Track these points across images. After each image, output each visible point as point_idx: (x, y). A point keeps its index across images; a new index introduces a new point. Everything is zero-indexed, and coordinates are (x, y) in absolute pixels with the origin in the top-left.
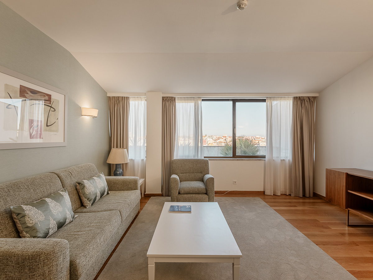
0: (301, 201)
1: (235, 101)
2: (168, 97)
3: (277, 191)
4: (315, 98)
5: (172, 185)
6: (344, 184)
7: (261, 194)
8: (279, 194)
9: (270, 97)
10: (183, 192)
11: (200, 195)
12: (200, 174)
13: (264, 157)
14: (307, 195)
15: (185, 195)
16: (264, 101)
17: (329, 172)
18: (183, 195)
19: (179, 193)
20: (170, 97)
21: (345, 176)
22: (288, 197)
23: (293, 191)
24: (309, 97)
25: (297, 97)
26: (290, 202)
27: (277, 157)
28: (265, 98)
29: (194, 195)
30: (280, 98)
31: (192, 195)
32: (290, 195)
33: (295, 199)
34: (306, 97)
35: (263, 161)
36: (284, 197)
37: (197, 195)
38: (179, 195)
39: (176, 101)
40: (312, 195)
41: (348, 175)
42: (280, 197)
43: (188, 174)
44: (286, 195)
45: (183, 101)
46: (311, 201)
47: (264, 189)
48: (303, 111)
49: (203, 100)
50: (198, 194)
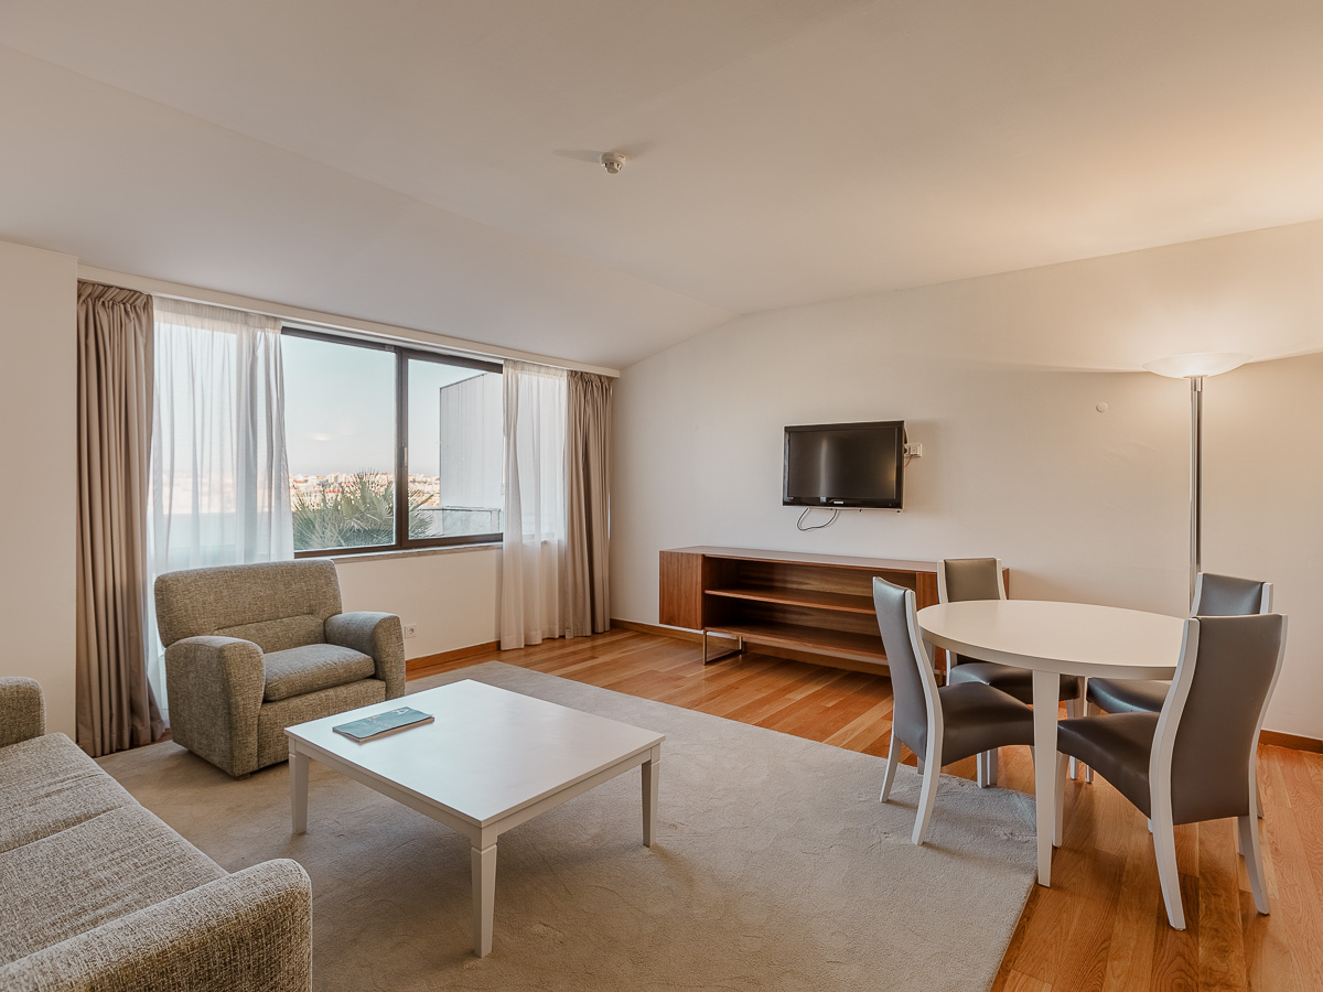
0: (588, 645)
1: (404, 354)
2: (110, 287)
3: (533, 633)
4: (610, 379)
5: (237, 676)
6: (700, 579)
7: (494, 650)
8: (538, 641)
9: (514, 362)
10: (283, 690)
11: (355, 687)
12: (306, 617)
13: (499, 538)
14: (600, 630)
15: (296, 702)
16: (497, 368)
17: (667, 559)
18: (284, 703)
19: (266, 701)
20: (121, 289)
21: (700, 562)
22: (557, 644)
23: (571, 623)
24: (600, 376)
25: (576, 372)
26: (562, 656)
27: (533, 536)
28: (502, 362)
29: (331, 692)
30: (536, 369)
31: (322, 694)
32: (562, 637)
33: (577, 643)
34: (595, 375)
35: (494, 551)
36: (551, 644)
37: (342, 688)
38: (269, 706)
39: (157, 314)
40: (607, 628)
41: (707, 560)
42: (543, 647)
43: (254, 625)
44: (554, 639)
45: (191, 319)
46: (608, 640)
47: (499, 634)
48: (589, 411)
49: (285, 330)
50: (346, 683)
